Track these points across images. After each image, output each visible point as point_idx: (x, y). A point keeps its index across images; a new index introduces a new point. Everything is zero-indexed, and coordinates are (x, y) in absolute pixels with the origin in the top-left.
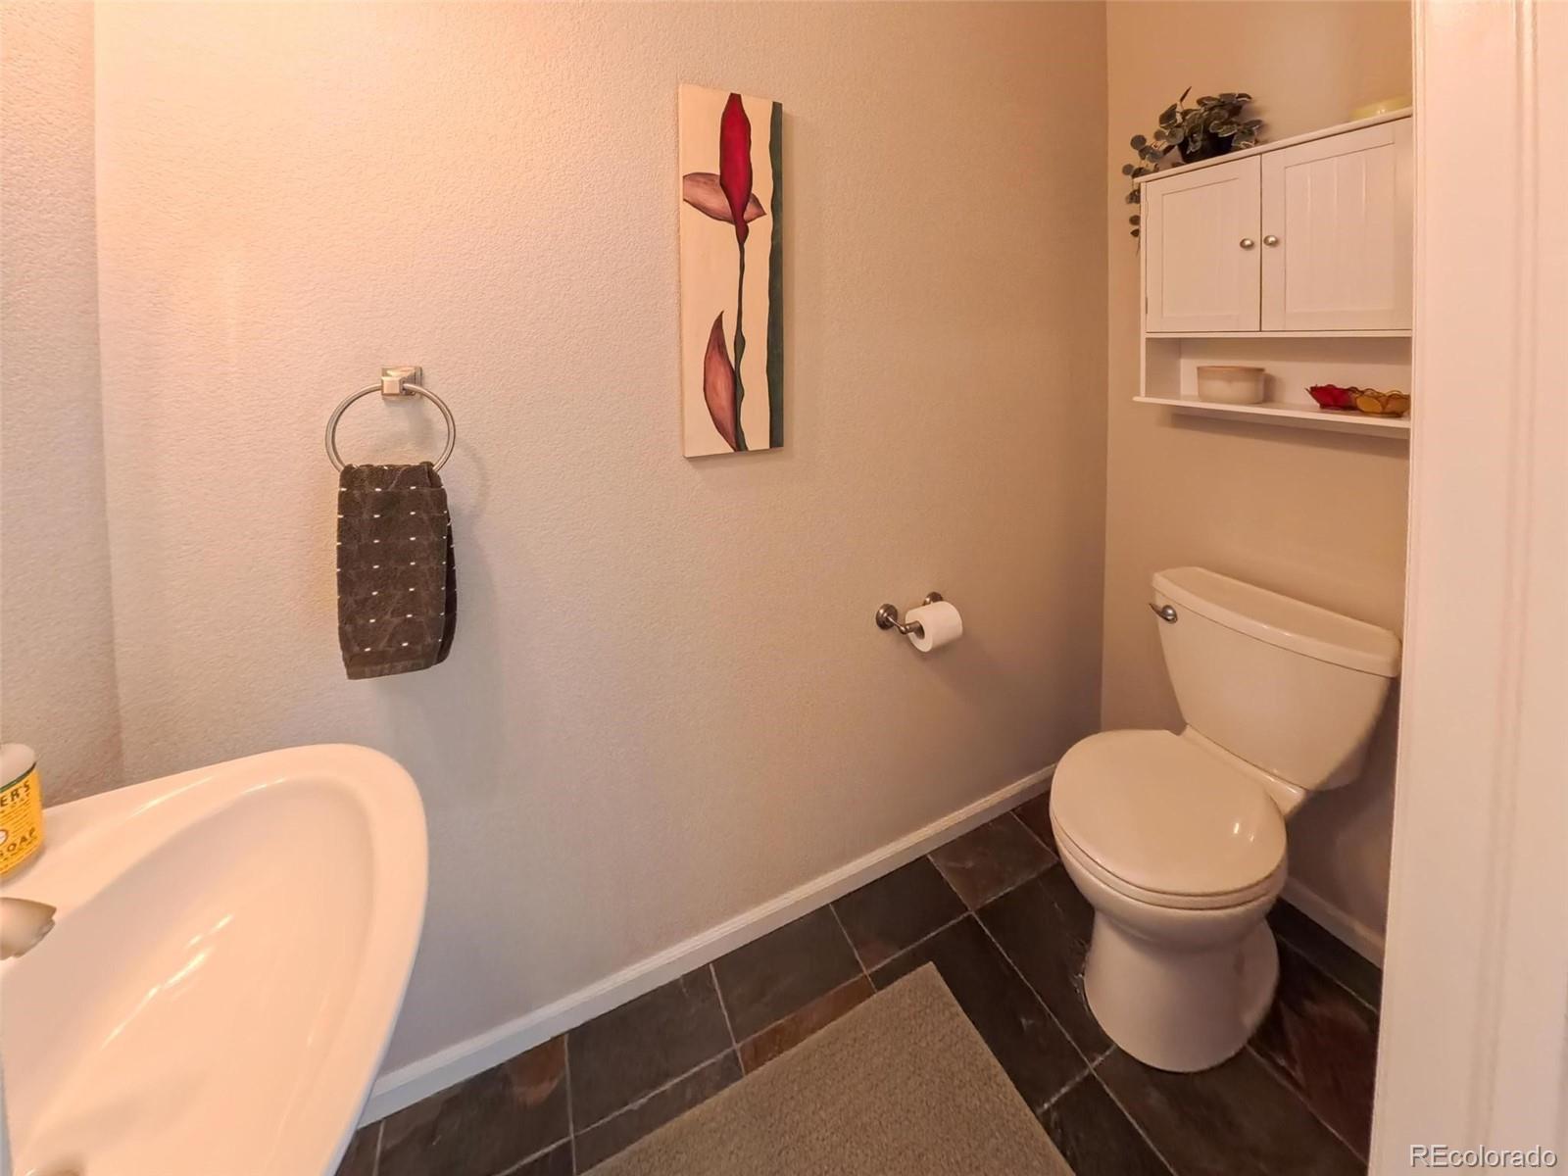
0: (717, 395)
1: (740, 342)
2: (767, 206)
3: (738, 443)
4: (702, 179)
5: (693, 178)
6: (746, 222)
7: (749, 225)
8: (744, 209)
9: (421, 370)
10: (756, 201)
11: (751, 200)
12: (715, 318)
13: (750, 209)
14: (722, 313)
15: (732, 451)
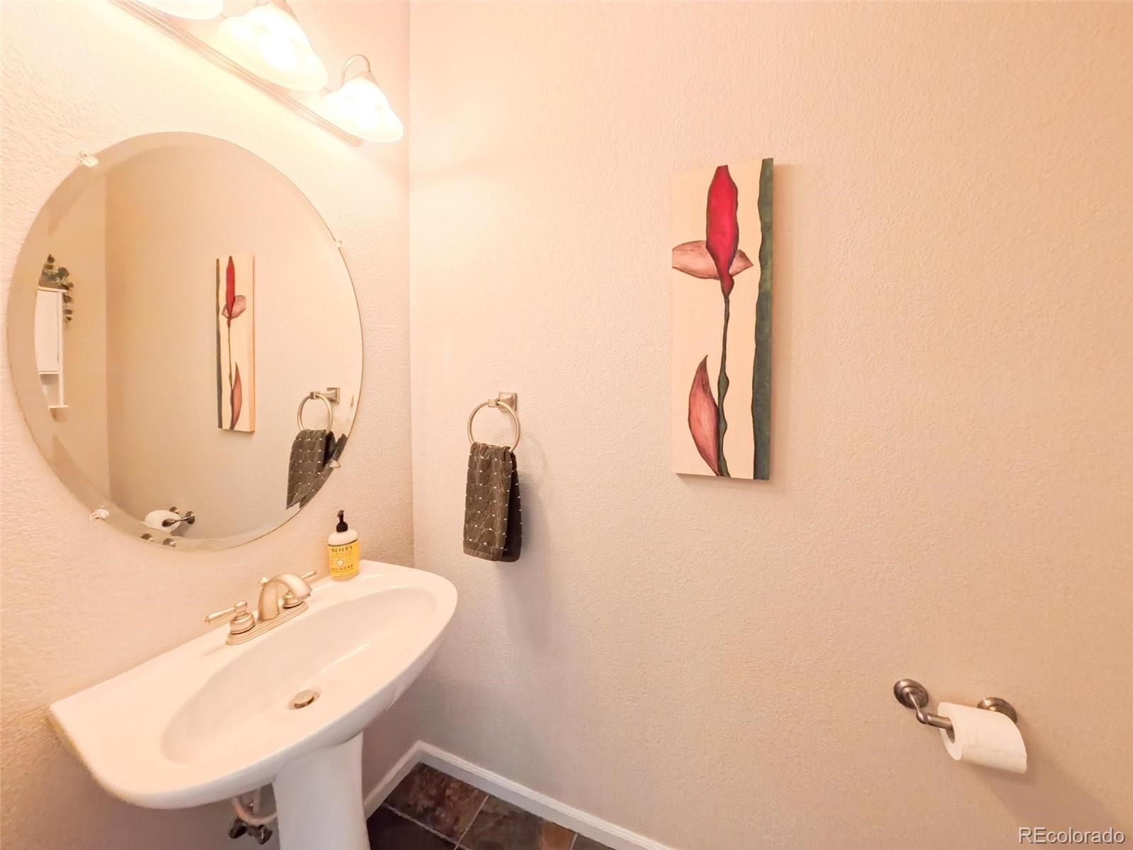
0: (700, 424)
1: (724, 382)
2: (754, 256)
3: (721, 469)
4: (688, 248)
5: (680, 248)
6: (731, 276)
7: (734, 278)
8: (730, 263)
9: (516, 395)
10: (743, 256)
11: (737, 255)
12: (701, 360)
13: (737, 264)
14: (707, 356)
15: (715, 475)
